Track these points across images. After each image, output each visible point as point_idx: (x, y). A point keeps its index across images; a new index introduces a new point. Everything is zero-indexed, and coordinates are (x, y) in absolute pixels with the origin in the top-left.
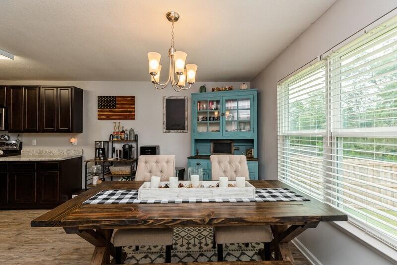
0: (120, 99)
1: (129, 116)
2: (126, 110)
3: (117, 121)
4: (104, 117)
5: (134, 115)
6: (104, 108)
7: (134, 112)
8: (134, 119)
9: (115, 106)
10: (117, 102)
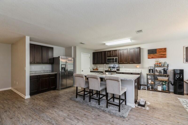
0: (158, 50)
1: (163, 56)
2: (162, 54)
3: (157, 59)
4: (151, 57)
5: (166, 56)
6: (151, 54)
7: (166, 54)
8: (166, 57)
9: (156, 53)
10: (157, 51)
